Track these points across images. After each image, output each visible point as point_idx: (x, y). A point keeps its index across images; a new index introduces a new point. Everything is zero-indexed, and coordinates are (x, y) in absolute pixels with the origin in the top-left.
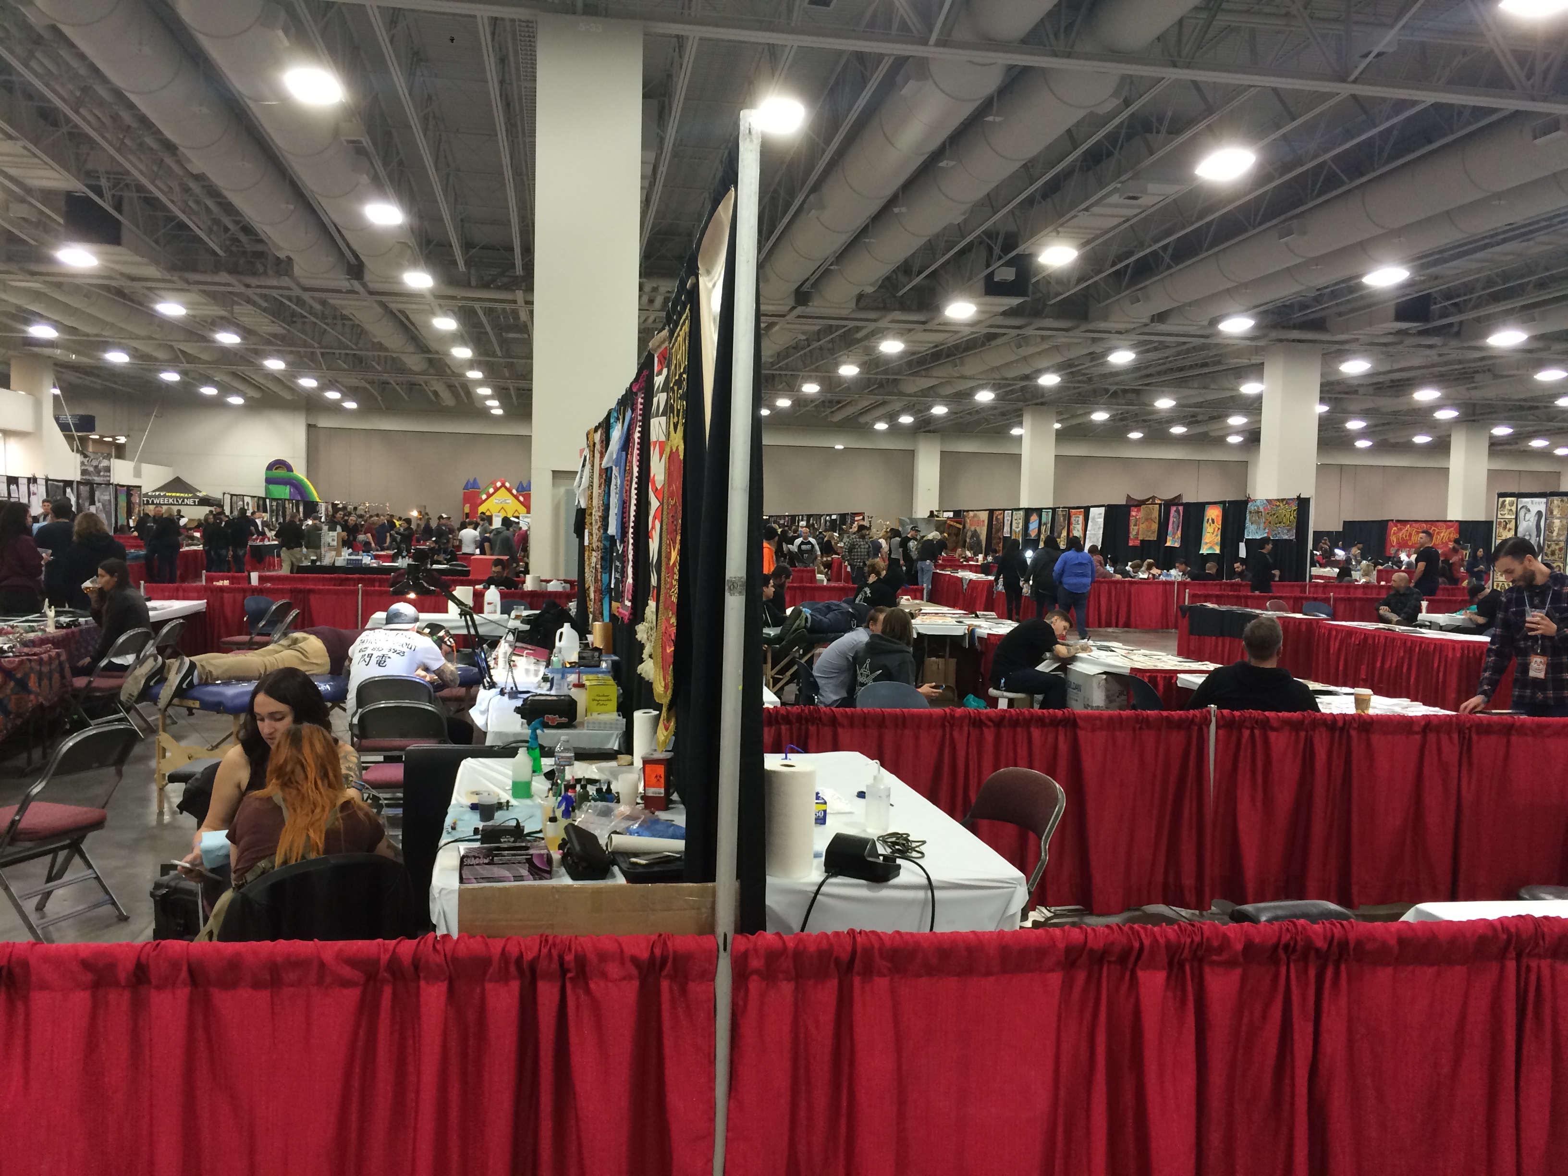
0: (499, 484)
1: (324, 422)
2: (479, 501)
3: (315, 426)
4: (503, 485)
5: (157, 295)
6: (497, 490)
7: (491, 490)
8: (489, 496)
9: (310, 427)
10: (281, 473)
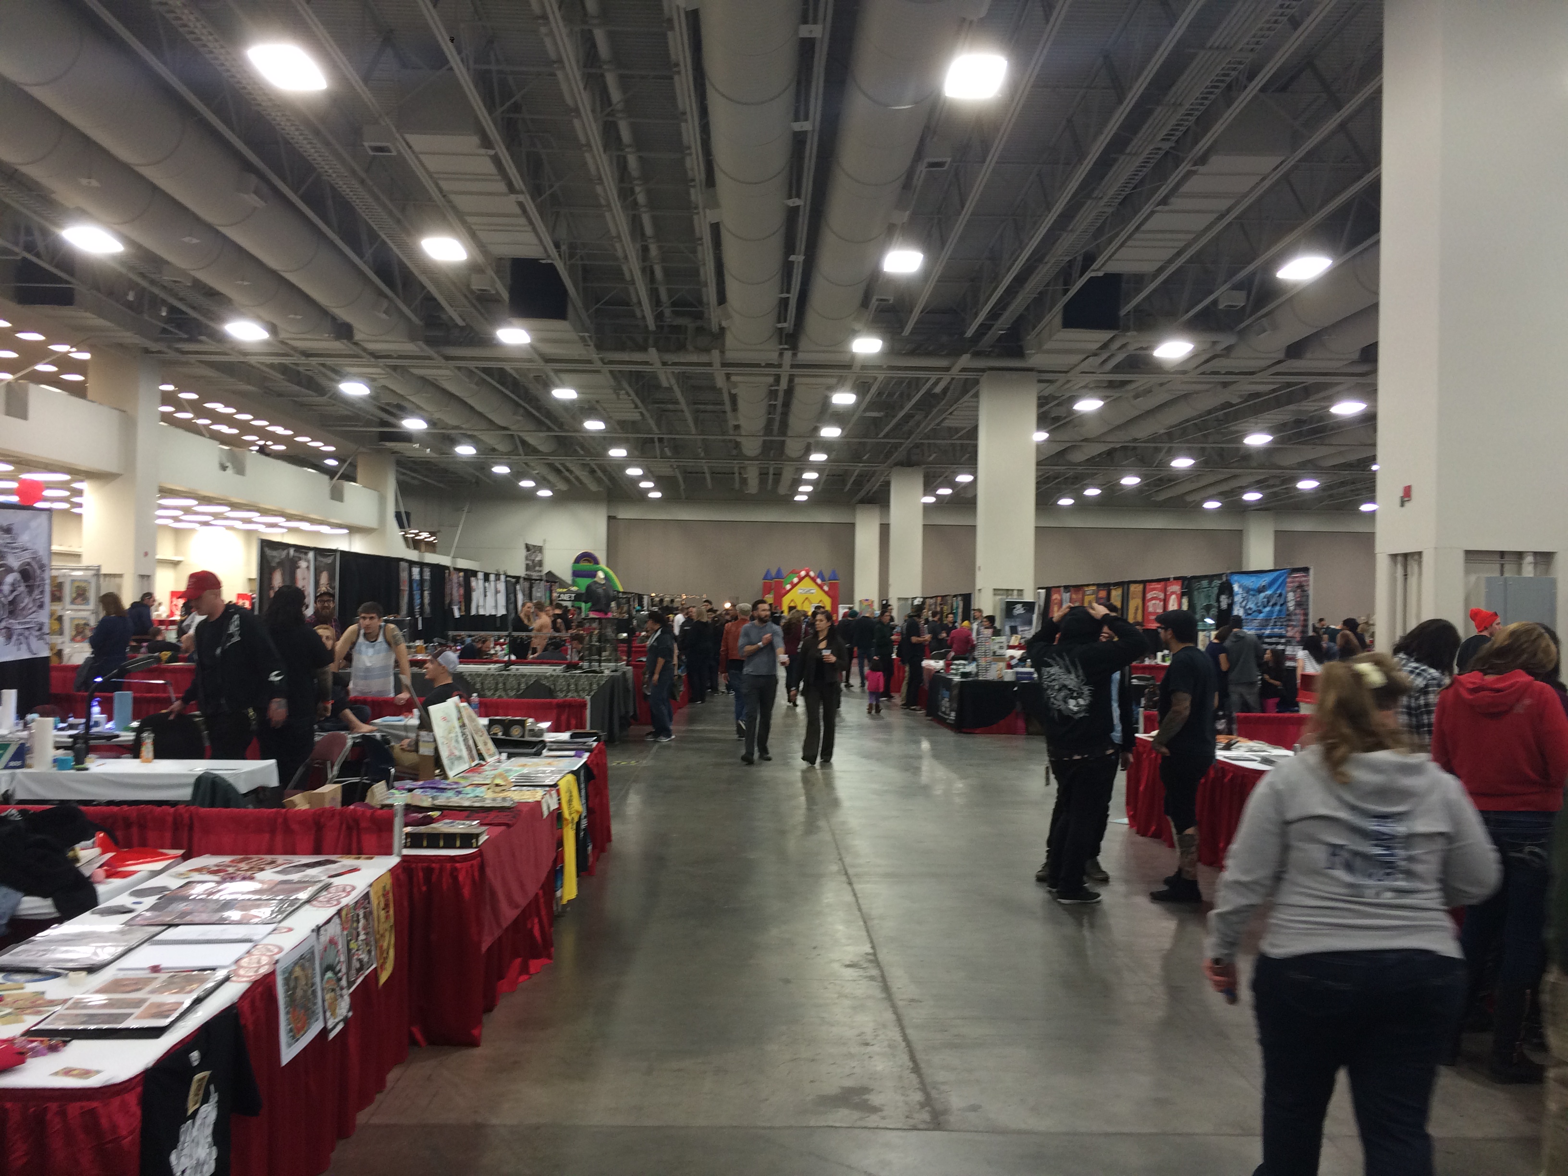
0: (803, 573)
1: (626, 513)
2: (784, 592)
3: (614, 518)
4: (807, 575)
5: (560, 380)
6: (801, 579)
7: (796, 580)
8: (794, 586)
9: (611, 519)
10: (585, 566)
